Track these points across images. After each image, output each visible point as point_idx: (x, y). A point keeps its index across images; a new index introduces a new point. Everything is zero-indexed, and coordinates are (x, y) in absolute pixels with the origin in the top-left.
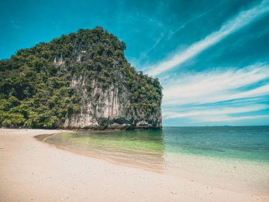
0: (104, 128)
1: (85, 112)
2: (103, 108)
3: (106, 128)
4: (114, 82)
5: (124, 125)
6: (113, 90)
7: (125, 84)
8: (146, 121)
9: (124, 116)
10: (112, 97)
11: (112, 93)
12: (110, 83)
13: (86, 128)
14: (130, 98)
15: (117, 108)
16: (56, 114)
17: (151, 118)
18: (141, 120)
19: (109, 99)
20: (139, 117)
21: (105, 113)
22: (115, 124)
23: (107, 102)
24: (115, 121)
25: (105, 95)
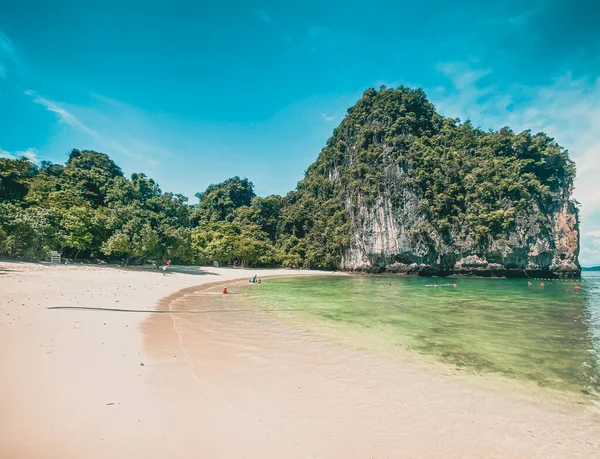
1: (355, 247)
2: (371, 239)
3: (383, 270)
4: (382, 190)
5: (414, 265)
6: (382, 205)
7: (409, 186)
8: (480, 256)
9: (408, 249)
10: (382, 217)
11: (381, 210)
12: (376, 195)
13: (359, 270)
14: (424, 211)
15: (395, 236)
16: (330, 251)
17: (494, 246)
18: (465, 255)
19: (379, 221)
20: (459, 248)
21: (376, 247)
22: (396, 264)
23: (376, 228)
24: (398, 258)
25: (372, 215)
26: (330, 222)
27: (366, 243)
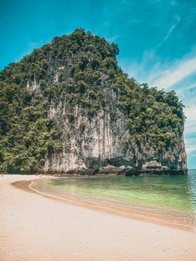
0: (94, 172)
1: (68, 151)
2: (91, 144)
3: (97, 172)
4: (104, 105)
5: (123, 167)
6: (103, 117)
7: (121, 107)
8: (158, 161)
9: (121, 155)
10: (102, 127)
11: (102, 122)
12: (98, 108)
13: (71, 172)
14: (129, 127)
15: (111, 143)
17: (166, 156)
18: (149, 160)
19: (98, 130)
20: (146, 155)
21: (94, 151)
22: (109, 167)
23: (95, 136)
24: (109, 162)
25: (93, 125)
26: (33, 126)
27: (86, 148)
